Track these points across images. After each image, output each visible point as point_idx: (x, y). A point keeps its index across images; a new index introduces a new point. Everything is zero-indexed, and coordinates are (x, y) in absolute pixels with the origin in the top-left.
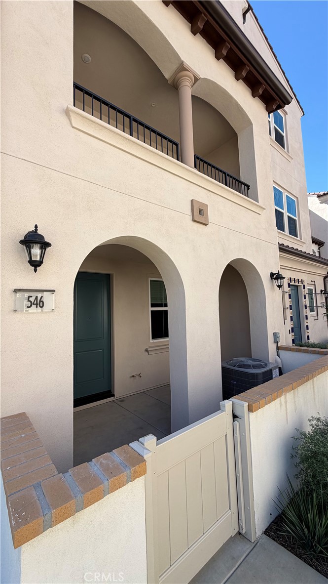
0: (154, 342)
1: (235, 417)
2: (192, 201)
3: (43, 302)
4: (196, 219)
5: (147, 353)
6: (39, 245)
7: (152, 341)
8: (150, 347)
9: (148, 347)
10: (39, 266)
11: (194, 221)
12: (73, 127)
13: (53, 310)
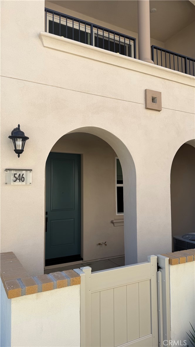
0: (119, 216)
1: (159, 268)
2: (146, 90)
3: (24, 178)
4: (148, 107)
5: (112, 225)
6: (21, 139)
7: (118, 214)
8: (115, 220)
9: (114, 219)
10: (21, 153)
11: (147, 108)
12: (44, 47)
13: (30, 183)
